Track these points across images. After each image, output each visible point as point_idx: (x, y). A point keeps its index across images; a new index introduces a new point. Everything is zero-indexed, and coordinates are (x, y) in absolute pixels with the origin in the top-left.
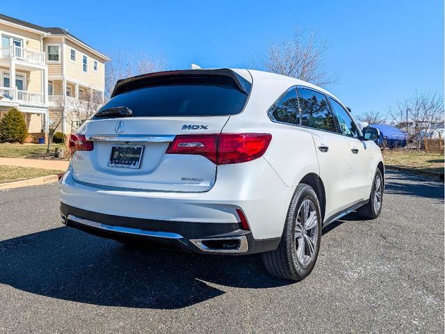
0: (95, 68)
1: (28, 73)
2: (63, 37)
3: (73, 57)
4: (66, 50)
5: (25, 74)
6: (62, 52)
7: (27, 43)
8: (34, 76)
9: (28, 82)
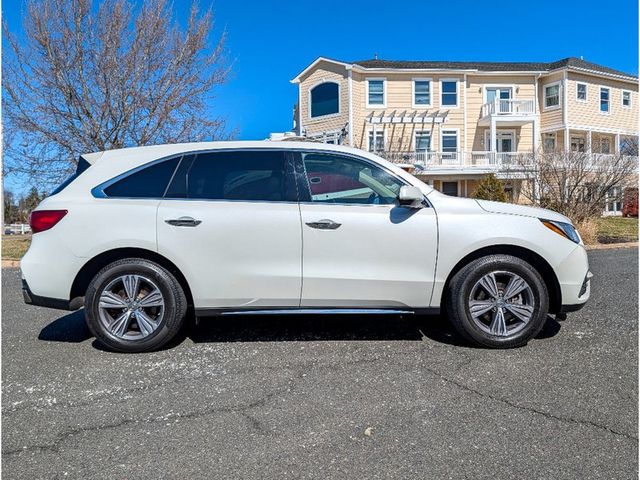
0: (626, 102)
1: (518, 128)
2: (564, 71)
3: (582, 94)
4: (570, 87)
5: (514, 131)
6: (563, 92)
7: (517, 91)
8: (525, 132)
9: (518, 140)
